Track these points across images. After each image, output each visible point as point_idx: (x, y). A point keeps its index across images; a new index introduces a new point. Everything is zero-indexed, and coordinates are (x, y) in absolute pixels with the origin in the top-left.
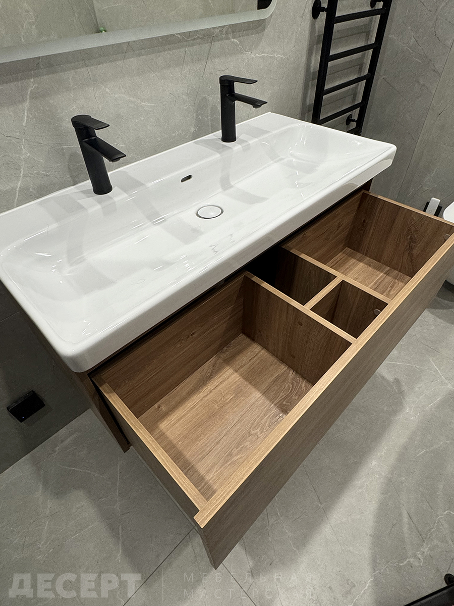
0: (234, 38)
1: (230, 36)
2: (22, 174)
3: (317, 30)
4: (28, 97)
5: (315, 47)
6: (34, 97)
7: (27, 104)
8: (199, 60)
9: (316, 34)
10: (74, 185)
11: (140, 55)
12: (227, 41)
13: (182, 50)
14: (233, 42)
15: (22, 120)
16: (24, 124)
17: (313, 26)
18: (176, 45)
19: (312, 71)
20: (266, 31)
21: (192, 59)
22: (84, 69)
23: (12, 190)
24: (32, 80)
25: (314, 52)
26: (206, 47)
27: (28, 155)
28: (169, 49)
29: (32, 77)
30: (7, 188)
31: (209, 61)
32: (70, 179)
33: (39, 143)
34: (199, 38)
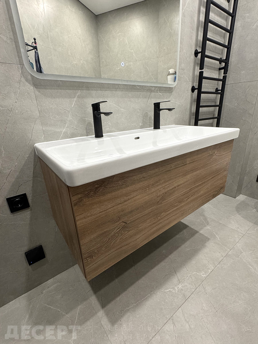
0: (160, 92)
1: (158, 92)
2: (66, 126)
3: (194, 97)
4: (76, 97)
5: (193, 103)
6: (79, 97)
7: (75, 99)
8: (145, 97)
9: (194, 98)
10: (87, 136)
11: (122, 91)
12: (157, 93)
13: (139, 93)
14: (160, 94)
15: (72, 104)
16: (72, 106)
17: (192, 95)
18: (137, 90)
19: (192, 112)
20: (173, 93)
21: (143, 97)
22: (100, 91)
23: (60, 132)
24: (79, 91)
25: (193, 105)
26: (149, 93)
27: (71, 119)
28: (134, 91)
29: (80, 90)
30: (59, 131)
31: (149, 99)
32: (86, 133)
33: (76, 115)
34: (146, 90)
